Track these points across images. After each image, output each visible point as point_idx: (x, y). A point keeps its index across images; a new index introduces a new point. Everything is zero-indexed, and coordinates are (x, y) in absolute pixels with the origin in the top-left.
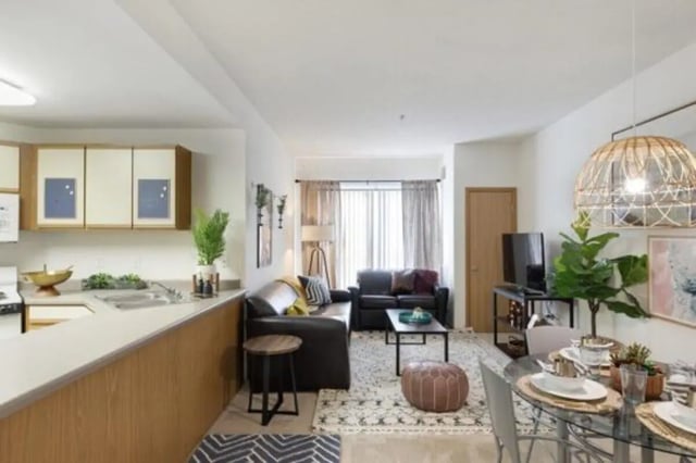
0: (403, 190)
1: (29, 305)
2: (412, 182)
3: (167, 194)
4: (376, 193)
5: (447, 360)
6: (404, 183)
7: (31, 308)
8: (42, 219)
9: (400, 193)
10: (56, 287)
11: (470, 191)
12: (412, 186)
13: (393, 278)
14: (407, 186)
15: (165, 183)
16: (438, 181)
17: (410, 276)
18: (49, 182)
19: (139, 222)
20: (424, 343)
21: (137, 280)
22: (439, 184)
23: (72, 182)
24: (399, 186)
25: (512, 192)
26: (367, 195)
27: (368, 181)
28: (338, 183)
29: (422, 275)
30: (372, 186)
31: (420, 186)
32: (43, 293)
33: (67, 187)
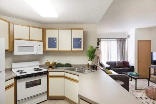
0: (117, 41)
1: (49, 72)
2: (119, 39)
3: (81, 41)
4: (110, 41)
5: (149, 85)
6: (117, 39)
7: (50, 72)
8: (47, 49)
9: (116, 41)
10: (53, 67)
11: (139, 41)
12: (119, 40)
13: (117, 64)
14: (118, 40)
15: (81, 39)
16: (126, 38)
17: (121, 63)
18: (49, 39)
19: (73, 49)
20: (132, 80)
21: (70, 65)
22: (126, 39)
23: (56, 39)
24: (116, 40)
25: (150, 41)
26: (108, 42)
27: (108, 39)
28: (100, 39)
29: (125, 63)
30: (108, 40)
31: (121, 40)
32: (50, 68)
33: (54, 40)
